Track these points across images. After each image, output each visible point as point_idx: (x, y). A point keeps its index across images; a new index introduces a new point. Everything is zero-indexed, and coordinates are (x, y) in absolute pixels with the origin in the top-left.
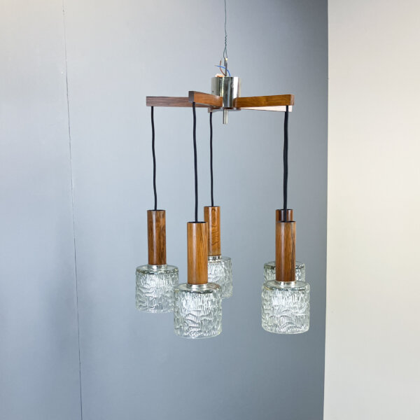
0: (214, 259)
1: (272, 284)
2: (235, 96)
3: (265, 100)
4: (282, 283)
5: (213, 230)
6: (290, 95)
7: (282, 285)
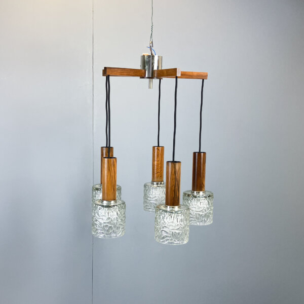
0: (157, 184)
1: (163, 207)
2: (155, 68)
3: (166, 72)
4: (168, 207)
5: (157, 163)
6: (176, 69)
7: (169, 208)
